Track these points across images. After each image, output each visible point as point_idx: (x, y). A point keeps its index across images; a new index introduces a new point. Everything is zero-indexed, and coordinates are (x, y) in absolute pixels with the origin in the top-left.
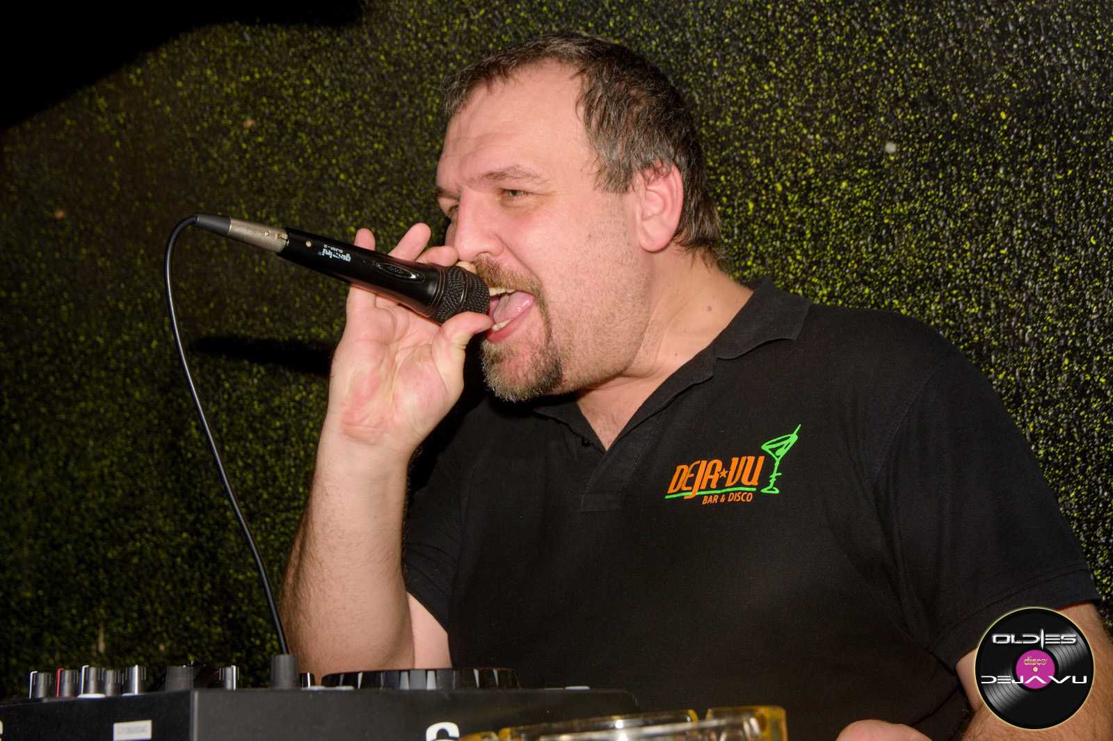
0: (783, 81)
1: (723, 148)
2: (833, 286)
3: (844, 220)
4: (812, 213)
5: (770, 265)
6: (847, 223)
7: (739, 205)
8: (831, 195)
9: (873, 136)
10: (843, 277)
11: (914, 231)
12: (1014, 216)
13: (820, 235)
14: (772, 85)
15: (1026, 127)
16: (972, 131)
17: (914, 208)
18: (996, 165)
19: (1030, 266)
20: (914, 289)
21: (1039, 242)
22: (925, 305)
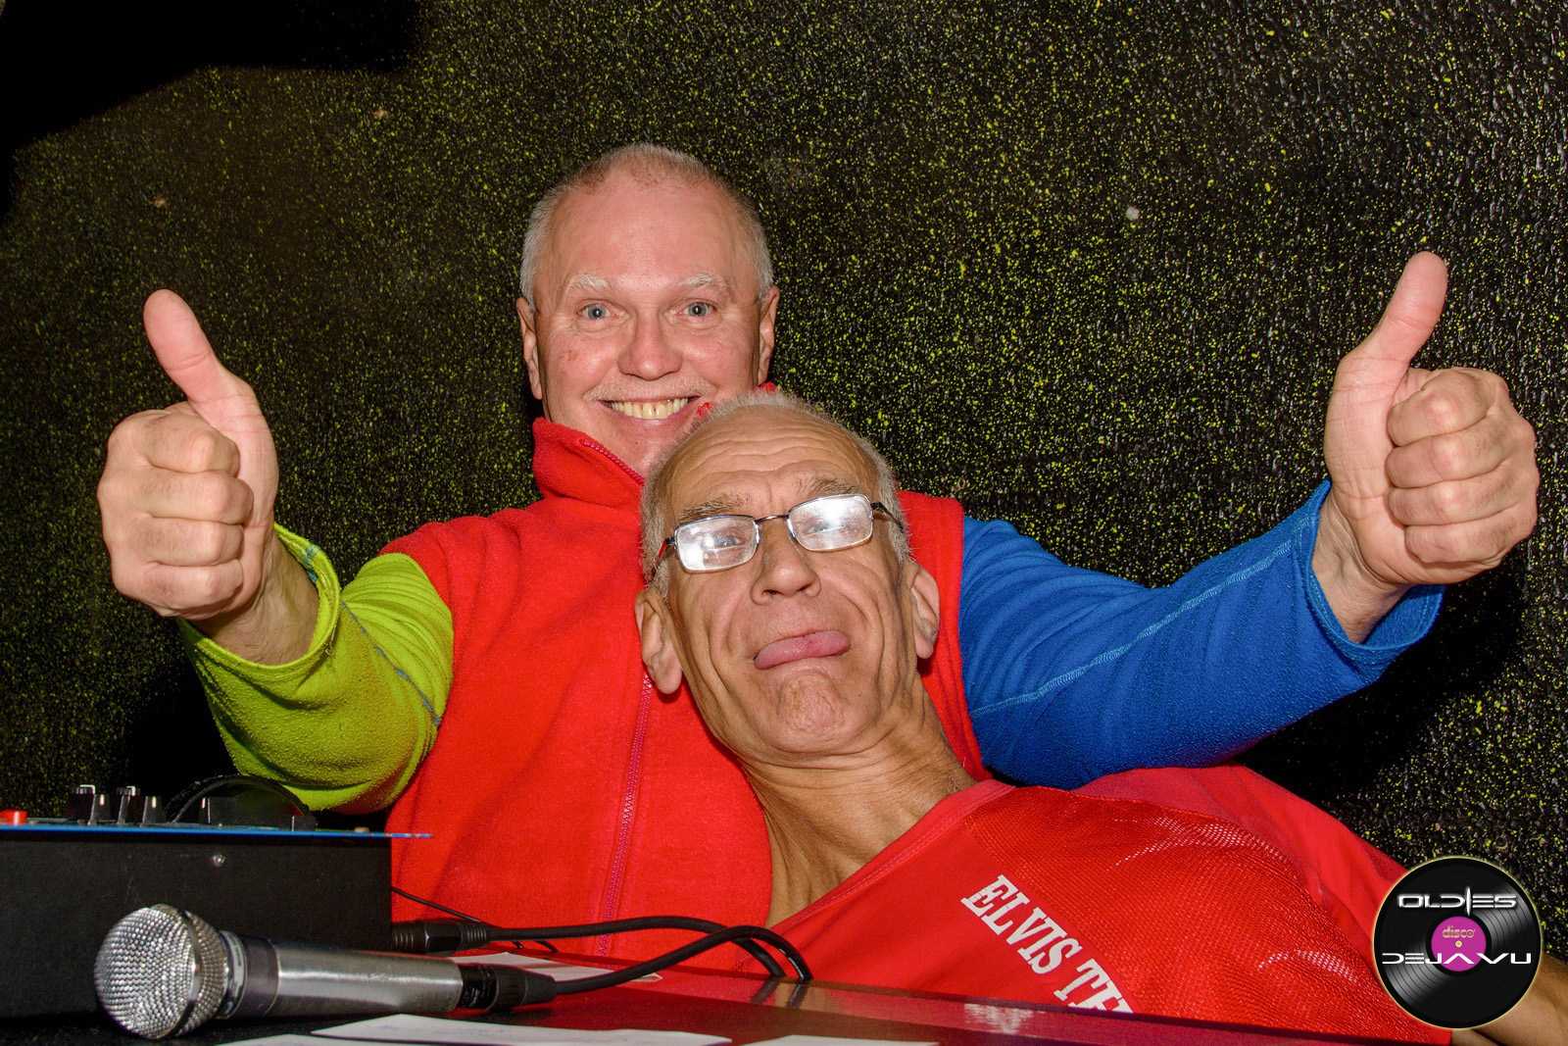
0: (1009, 120)
1: (935, 195)
2: (1052, 380)
3: (1071, 297)
4: (1034, 284)
5: (979, 344)
6: (1074, 301)
7: (949, 266)
8: (1058, 265)
9: (1113, 198)
10: (1063, 368)
11: (1152, 319)
12: (1271, 313)
13: (1041, 312)
14: (996, 124)
15: (1293, 204)
16: (1231, 202)
17: (1154, 291)
18: (1255, 248)
19: (1286, 377)
20: (1148, 390)
21: (1298, 347)
22: (1158, 412)
